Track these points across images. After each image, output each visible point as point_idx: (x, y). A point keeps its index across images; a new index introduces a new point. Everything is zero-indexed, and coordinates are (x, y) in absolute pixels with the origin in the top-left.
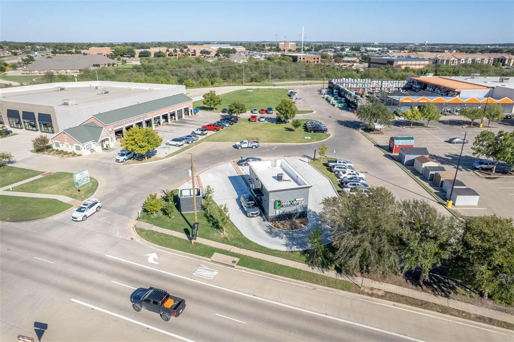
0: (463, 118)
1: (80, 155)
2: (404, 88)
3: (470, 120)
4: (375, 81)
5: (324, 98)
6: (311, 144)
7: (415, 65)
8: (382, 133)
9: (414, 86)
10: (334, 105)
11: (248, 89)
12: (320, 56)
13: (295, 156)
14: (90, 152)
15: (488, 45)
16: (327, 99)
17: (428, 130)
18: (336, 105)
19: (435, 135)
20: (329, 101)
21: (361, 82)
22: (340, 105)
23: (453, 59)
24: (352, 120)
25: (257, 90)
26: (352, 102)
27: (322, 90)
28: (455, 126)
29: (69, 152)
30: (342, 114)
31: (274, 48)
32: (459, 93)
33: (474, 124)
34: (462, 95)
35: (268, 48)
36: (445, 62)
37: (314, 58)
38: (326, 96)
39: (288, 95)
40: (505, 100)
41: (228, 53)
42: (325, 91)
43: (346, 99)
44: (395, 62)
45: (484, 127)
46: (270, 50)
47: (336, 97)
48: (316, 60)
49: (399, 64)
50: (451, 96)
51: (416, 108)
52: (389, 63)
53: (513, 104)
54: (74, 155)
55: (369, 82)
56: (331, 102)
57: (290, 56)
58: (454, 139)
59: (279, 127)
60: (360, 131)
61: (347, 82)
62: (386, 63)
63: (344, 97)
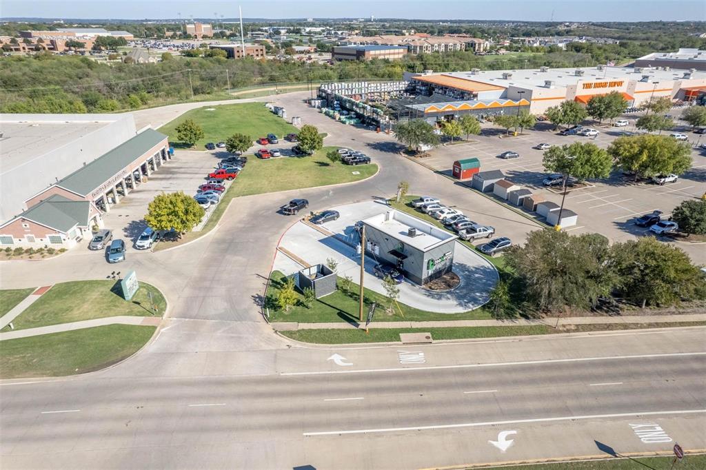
1: (63, 250)
2: (405, 92)
3: (505, 129)
4: (373, 85)
5: (321, 112)
6: (366, 182)
8: (429, 155)
9: (418, 87)
10: (344, 123)
11: (205, 107)
12: (264, 47)
13: (364, 199)
14: (75, 241)
16: (327, 114)
17: (470, 145)
18: (347, 123)
19: (482, 150)
20: (333, 117)
21: (357, 86)
22: (352, 122)
24: (383, 142)
25: (220, 107)
26: (368, 117)
27: (313, 102)
28: (492, 137)
29: (35, 248)
30: (364, 134)
31: (178, 33)
32: (476, 96)
33: (509, 132)
34: (479, 97)
35: (170, 33)
36: (418, 49)
37: (257, 50)
38: (324, 110)
39: (272, 112)
40: (523, 101)
41: (114, 44)
42: (318, 103)
43: (357, 114)
44: (366, 53)
45: (519, 135)
46: (173, 37)
47: (339, 111)
48: (260, 53)
49: (371, 54)
50: (468, 100)
51: (443, 118)
52: (360, 54)
53: (530, 105)
54: (51, 252)
55: (366, 86)
56: (337, 119)
57: (222, 48)
58: (506, 153)
59: (307, 162)
60: (403, 155)
61: (340, 87)
62: (355, 53)
63: (352, 110)
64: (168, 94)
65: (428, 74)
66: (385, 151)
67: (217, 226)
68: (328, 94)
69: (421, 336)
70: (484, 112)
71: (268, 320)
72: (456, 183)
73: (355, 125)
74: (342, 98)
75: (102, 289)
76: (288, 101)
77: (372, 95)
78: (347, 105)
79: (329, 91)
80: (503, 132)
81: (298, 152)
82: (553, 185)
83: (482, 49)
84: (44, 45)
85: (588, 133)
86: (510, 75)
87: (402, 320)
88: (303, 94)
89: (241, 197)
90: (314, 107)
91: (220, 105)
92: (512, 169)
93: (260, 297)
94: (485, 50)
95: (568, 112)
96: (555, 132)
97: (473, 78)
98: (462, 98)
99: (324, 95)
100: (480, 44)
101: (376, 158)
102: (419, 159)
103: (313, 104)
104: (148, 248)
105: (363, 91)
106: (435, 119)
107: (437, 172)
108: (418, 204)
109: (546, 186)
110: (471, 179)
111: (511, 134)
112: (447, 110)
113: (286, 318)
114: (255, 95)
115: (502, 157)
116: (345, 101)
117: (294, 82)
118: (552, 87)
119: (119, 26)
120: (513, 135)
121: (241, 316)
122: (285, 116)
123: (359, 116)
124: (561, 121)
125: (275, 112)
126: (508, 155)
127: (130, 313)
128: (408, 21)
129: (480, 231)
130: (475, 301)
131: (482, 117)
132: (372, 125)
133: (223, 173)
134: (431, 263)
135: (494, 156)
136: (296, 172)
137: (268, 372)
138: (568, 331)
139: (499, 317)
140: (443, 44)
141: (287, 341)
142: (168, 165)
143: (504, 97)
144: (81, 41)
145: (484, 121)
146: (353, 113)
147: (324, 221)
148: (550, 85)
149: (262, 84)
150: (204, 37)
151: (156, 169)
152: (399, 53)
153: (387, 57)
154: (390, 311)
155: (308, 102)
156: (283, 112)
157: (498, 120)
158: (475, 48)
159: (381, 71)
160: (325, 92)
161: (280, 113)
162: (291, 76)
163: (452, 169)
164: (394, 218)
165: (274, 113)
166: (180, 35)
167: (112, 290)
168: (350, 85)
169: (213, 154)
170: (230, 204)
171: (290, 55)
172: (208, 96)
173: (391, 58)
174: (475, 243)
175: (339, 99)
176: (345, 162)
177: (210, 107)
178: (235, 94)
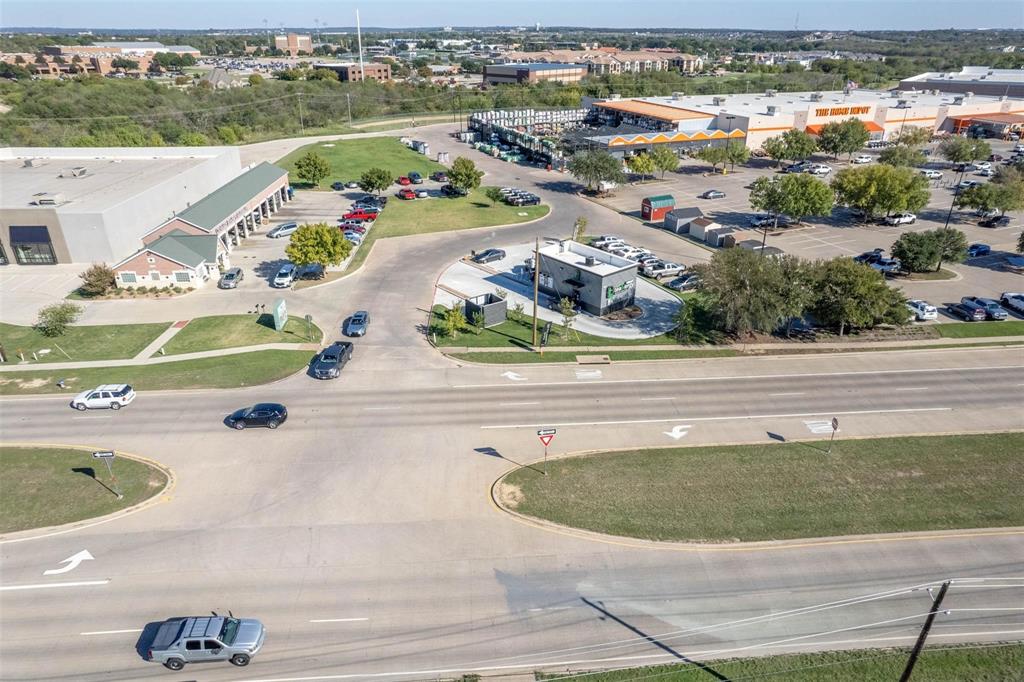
0: (700, 162)
1: (191, 289)
2: (585, 121)
3: (711, 165)
5: (474, 148)
6: (536, 223)
7: (563, 75)
8: (614, 195)
9: (601, 116)
10: (505, 160)
11: (321, 143)
12: (389, 66)
16: (482, 150)
17: (665, 183)
18: (509, 160)
19: (680, 189)
20: (491, 154)
22: (516, 159)
23: (614, 62)
24: (555, 181)
25: (339, 142)
26: (537, 152)
27: (463, 135)
28: (694, 176)
29: (160, 287)
30: (531, 173)
31: (264, 48)
32: (676, 126)
33: (717, 170)
34: (680, 128)
35: (253, 49)
36: (603, 68)
37: (379, 71)
38: (479, 145)
39: (410, 148)
40: (736, 132)
41: (177, 63)
42: (470, 136)
43: (521, 148)
44: (531, 73)
45: (728, 172)
46: (256, 54)
47: (498, 146)
48: (384, 74)
49: (539, 74)
50: (667, 131)
51: (632, 152)
52: (522, 75)
53: (745, 138)
54: (178, 290)
55: (533, 114)
56: (496, 155)
57: (332, 68)
58: (709, 193)
59: (460, 202)
60: (581, 195)
61: (498, 117)
62: (516, 74)
63: (515, 144)
64: (267, 128)
65: (614, 100)
66: (558, 191)
67: (363, 266)
68: (483, 125)
69: (600, 358)
70: (686, 146)
71: (435, 345)
72: (644, 224)
73: (520, 163)
74: (502, 129)
75: (246, 322)
76: (430, 135)
77: (541, 126)
78: (509, 138)
79: (484, 121)
80: (709, 170)
81: (450, 192)
82: (762, 225)
83: (692, 69)
84: (82, 65)
85: (817, 170)
86: (723, 100)
87: (579, 345)
88: (449, 127)
89: (386, 239)
90: (465, 142)
91: (341, 140)
92: (715, 210)
93: (424, 328)
94: (696, 69)
95: (793, 144)
96: (776, 170)
97: (674, 104)
98: (659, 129)
99: (477, 125)
100: (689, 62)
101: (547, 199)
102: (601, 200)
103: (463, 139)
104: (288, 286)
105: (528, 122)
106: (622, 154)
107: (623, 213)
108: (599, 243)
109: (754, 226)
110: (663, 220)
111: (719, 171)
112: (638, 142)
113: (454, 344)
114: (383, 128)
115: (705, 196)
116: (506, 133)
117: (435, 111)
118: (776, 114)
119: (178, 38)
120: (722, 173)
121: (407, 343)
122: (428, 152)
123: (524, 151)
124: (782, 155)
125: (415, 148)
126: (711, 195)
127: (284, 341)
128: (589, 29)
129: (669, 267)
130: (659, 329)
131: (683, 153)
132: (541, 161)
133: (361, 213)
134: (610, 290)
135: (694, 196)
136: (450, 213)
137: (442, 385)
138: (756, 355)
139: (684, 343)
140: (637, 62)
141: (457, 362)
142: (289, 207)
143: (713, 127)
144: (133, 58)
145: (685, 157)
146: (518, 148)
147: (488, 261)
148: (774, 111)
149: (392, 114)
150: (301, 53)
151: (276, 210)
152: (576, 74)
153: (559, 79)
154: (565, 338)
155: (457, 136)
156: (425, 147)
157: (702, 155)
158: (682, 66)
159: (551, 97)
160: (478, 122)
161: (421, 149)
162: (431, 104)
163: (640, 210)
164: (569, 250)
165: (413, 149)
166: (267, 50)
167: (258, 322)
168: (511, 113)
169: (343, 195)
170: (374, 245)
171: (425, 77)
172: (322, 130)
173: (565, 80)
174: (663, 281)
175: (498, 131)
176: (508, 202)
177: (328, 143)
178: (358, 127)
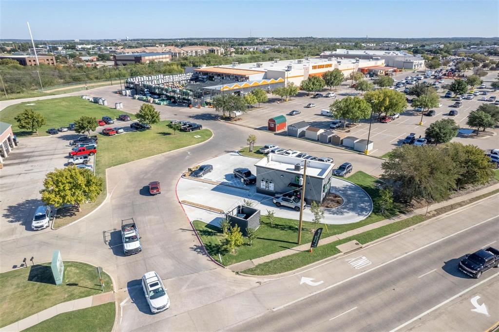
3: (280, 97)
4: (167, 77)
5: (135, 99)
6: (210, 142)
7: (163, 58)
8: (241, 119)
11: (24, 103)
12: (54, 57)
13: (220, 154)
15: (177, 39)
16: (141, 99)
17: (263, 109)
18: (163, 104)
20: (148, 101)
21: (155, 78)
22: (166, 103)
23: (183, 51)
25: (38, 102)
27: (124, 92)
28: (273, 103)
30: (181, 110)
34: (250, 79)
36: (178, 54)
37: (48, 60)
38: (137, 97)
39: (91, 102)
40: (280, 80)
42: (128, 92)
43: (167, 96)
44: (142, 58)
45: (289, 100)
47: (150, 96)
48: (50, 62)
49: (147, 59)
50: (244, 81)
51: (233, 94)
52: (138, 60)
56: (152, 101)
58: (292, 112)
61: (142, 80)
62: (134, 59)
65: (203, 67)
66: (207, 120)
68: (136, 85)
69: (352, 244)
71: (222, 265)
72: (275, 134)
73: (170, 105)
74: (151, 86)
76: (105, 92)
78: (157, 91)
80: (279, 100)
81: (137, 127)
82: (337, 127)
86: (262, 64)
88: (110, 88)
89: (113, 167)
90: (126, 95)
91: (38, 100)
93: (200, 248)
95: (315, 83)
98: (238, 81)
99: (132, 86)
100: (218, 50)
101: (206, 125)
102: (236, 122)
103: (124, 94)
104: (47, 227)
105: (160, 82)
107: (256, 129)
108: (266, 151)
109: (333, 128)
111: (284, 100)
112: (232, 89)
113: (238, 260)
114: (65, 92)
115: (291, 114)
116: (153, 89)
117: (95, 80)
118: (294, 70)
120: (286, 101)
122: (106, 103)
123: (169, 98)
124: (312, 89)
125: (96, 101)
126: (294, 113)
132: (184, 103)
133: (84, 150)
134: (325, 187)
135: (284, 114)
136: (148, 142)
137: (262, 312)
138: (434, 216)
140: (194, 51)
141: (254, 279)
143: (266, 78)
146: (164, 96)
148: (291, 68)
149: (67, 83)
152: (166, 58)
153: (161, 60)
155: (120, 93)
156: (103, 101)
161: (100, 102)
162: (92, 76)
165: (94, 102)
169: (59, 138)
170: (107, 174)
175: (149, 87)
176: (184, 130)
177: (28, 103)
178: (49, 92)
